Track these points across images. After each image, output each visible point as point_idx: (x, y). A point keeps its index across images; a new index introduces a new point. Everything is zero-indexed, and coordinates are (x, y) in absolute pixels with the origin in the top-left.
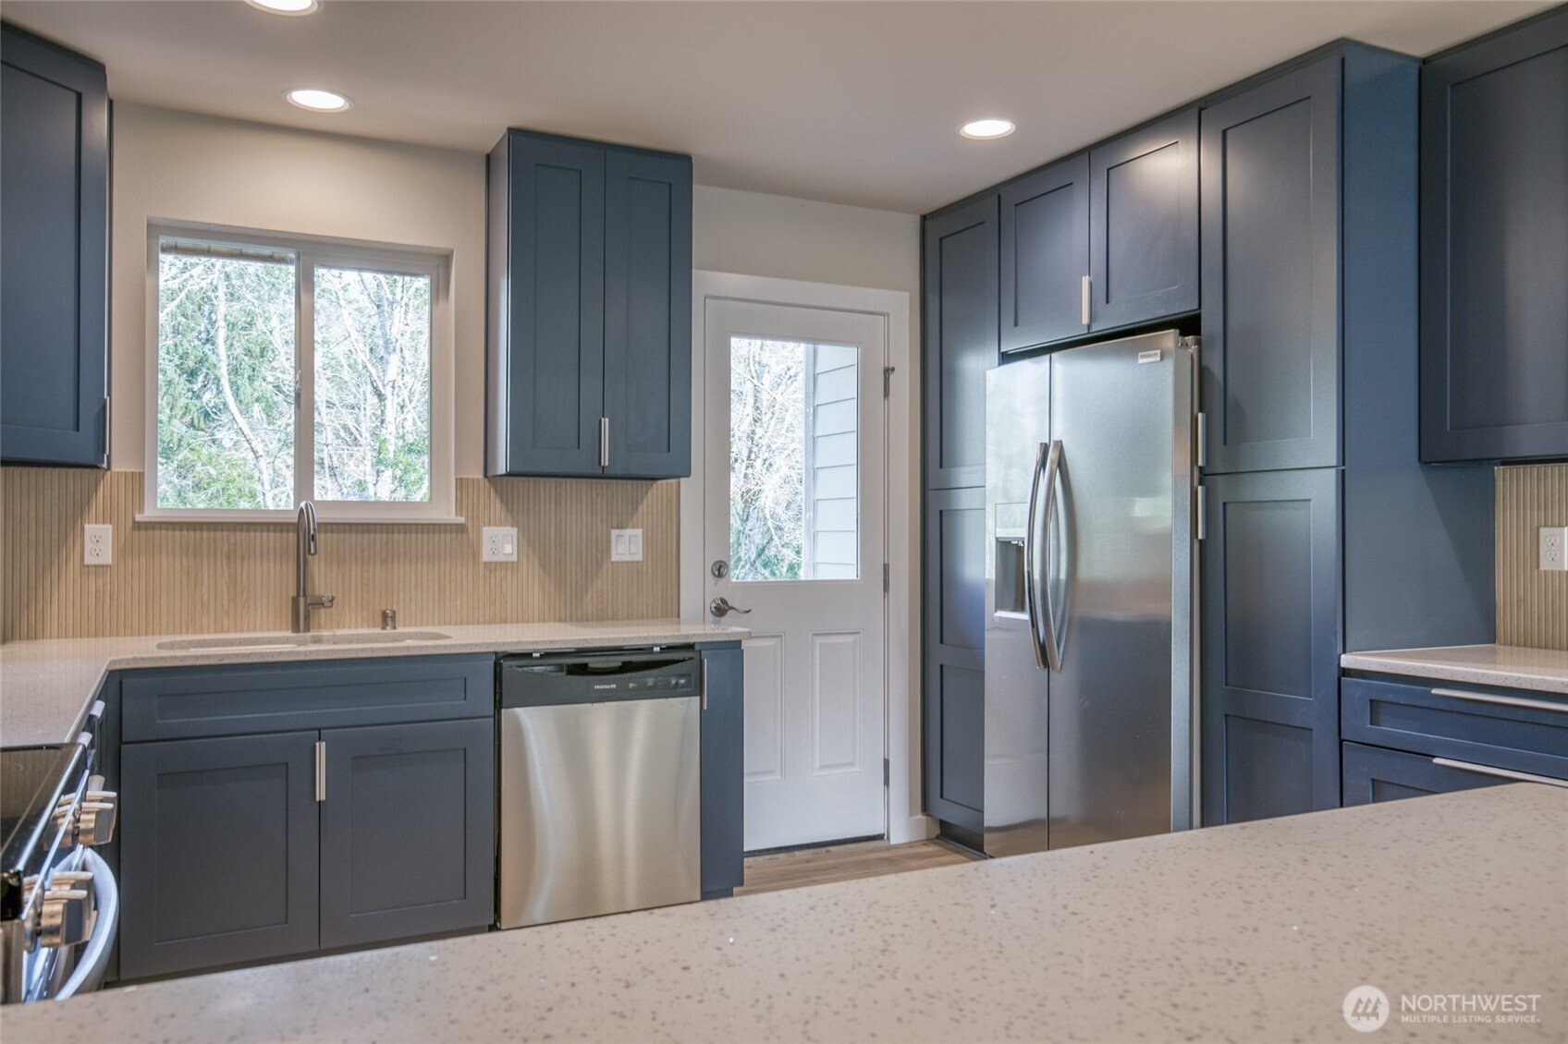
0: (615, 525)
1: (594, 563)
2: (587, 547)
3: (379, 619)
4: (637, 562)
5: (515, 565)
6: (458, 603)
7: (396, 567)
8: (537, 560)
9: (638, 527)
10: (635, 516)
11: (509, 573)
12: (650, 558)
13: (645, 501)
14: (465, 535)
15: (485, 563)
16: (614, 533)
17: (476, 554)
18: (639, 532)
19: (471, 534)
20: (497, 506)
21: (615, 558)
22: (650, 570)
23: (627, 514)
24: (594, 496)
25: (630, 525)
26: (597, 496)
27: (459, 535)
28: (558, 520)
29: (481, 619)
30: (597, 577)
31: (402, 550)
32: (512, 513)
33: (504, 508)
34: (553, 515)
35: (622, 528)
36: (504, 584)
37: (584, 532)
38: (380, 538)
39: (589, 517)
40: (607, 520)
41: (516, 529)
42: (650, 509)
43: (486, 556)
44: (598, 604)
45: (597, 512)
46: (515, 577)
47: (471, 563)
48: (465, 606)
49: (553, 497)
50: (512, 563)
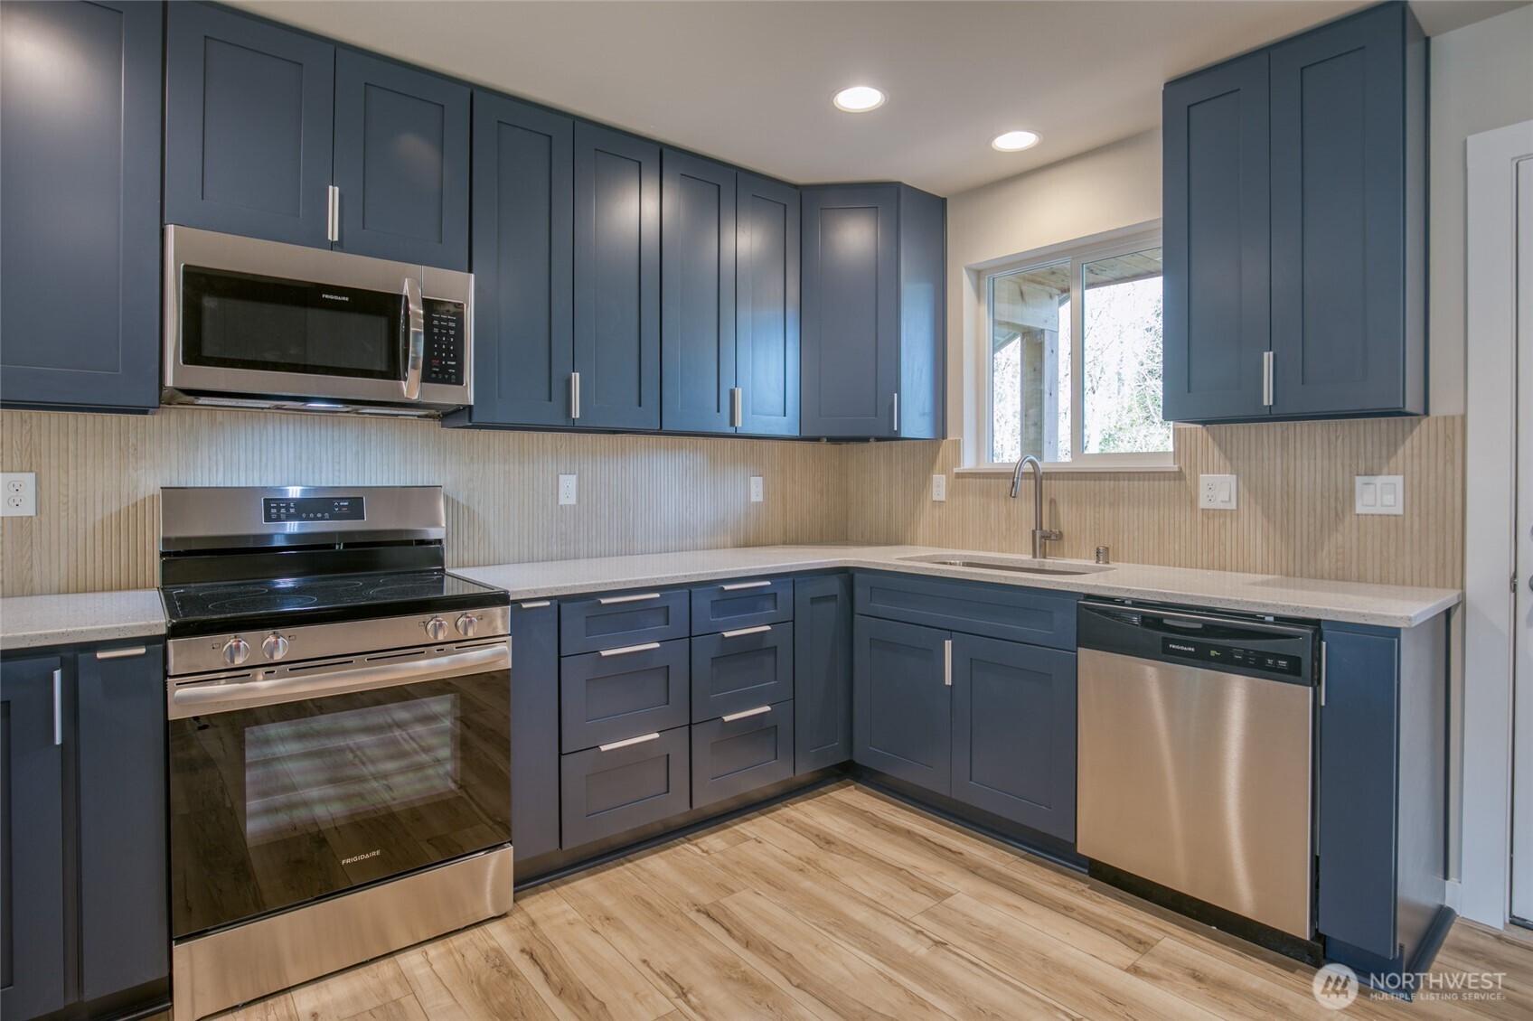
0: (1362, 470)
1: (1333, 513)
2: (1322, 497)
3: (1094, 554)
4: (1396, 516)
5: (1235, 513)
6: (1177, 547)
7: (1121, 510)
8: (1259, 508)
9: (1396, 474)
10: (1393, 460)
11: (1228, 521)
12: (1416, 511)
13: (1408, 442)
14: (1183, 482)
15: (1203, 510)
16: (1359, 480)
17: (1193, 501)
18: (1399, 480)
19: (1188, 482)
20: (1215, 453)
21: (1359, 509)
22: (1416, 526)
23: (1380, 457)
24: (1333, 438)
25: (1385, 470)
26: (1337, 439)
27: (1177, 482)
28: (1285, 466)
29: (1199, 564)
30: (1337, 530)
31: (1126, 495)
32: (1231, 460)
33: (1223, 456)
34: (1278, 461)
35: (1373, 475)
36: (1222, 531)
37: (1319, 480)
38: (1109, 485)
39: (1326, 462)
40: (1350, 465)
41: (1235, 476)
42: (1416, 452)
43: (1203, 503)
44: (1337, 561)
45: (1336, 457)
46: (1234, 524)
47: (1188, 509)
48: (1183, 550)
49: (1279, 440)
50: (1232, 510)
